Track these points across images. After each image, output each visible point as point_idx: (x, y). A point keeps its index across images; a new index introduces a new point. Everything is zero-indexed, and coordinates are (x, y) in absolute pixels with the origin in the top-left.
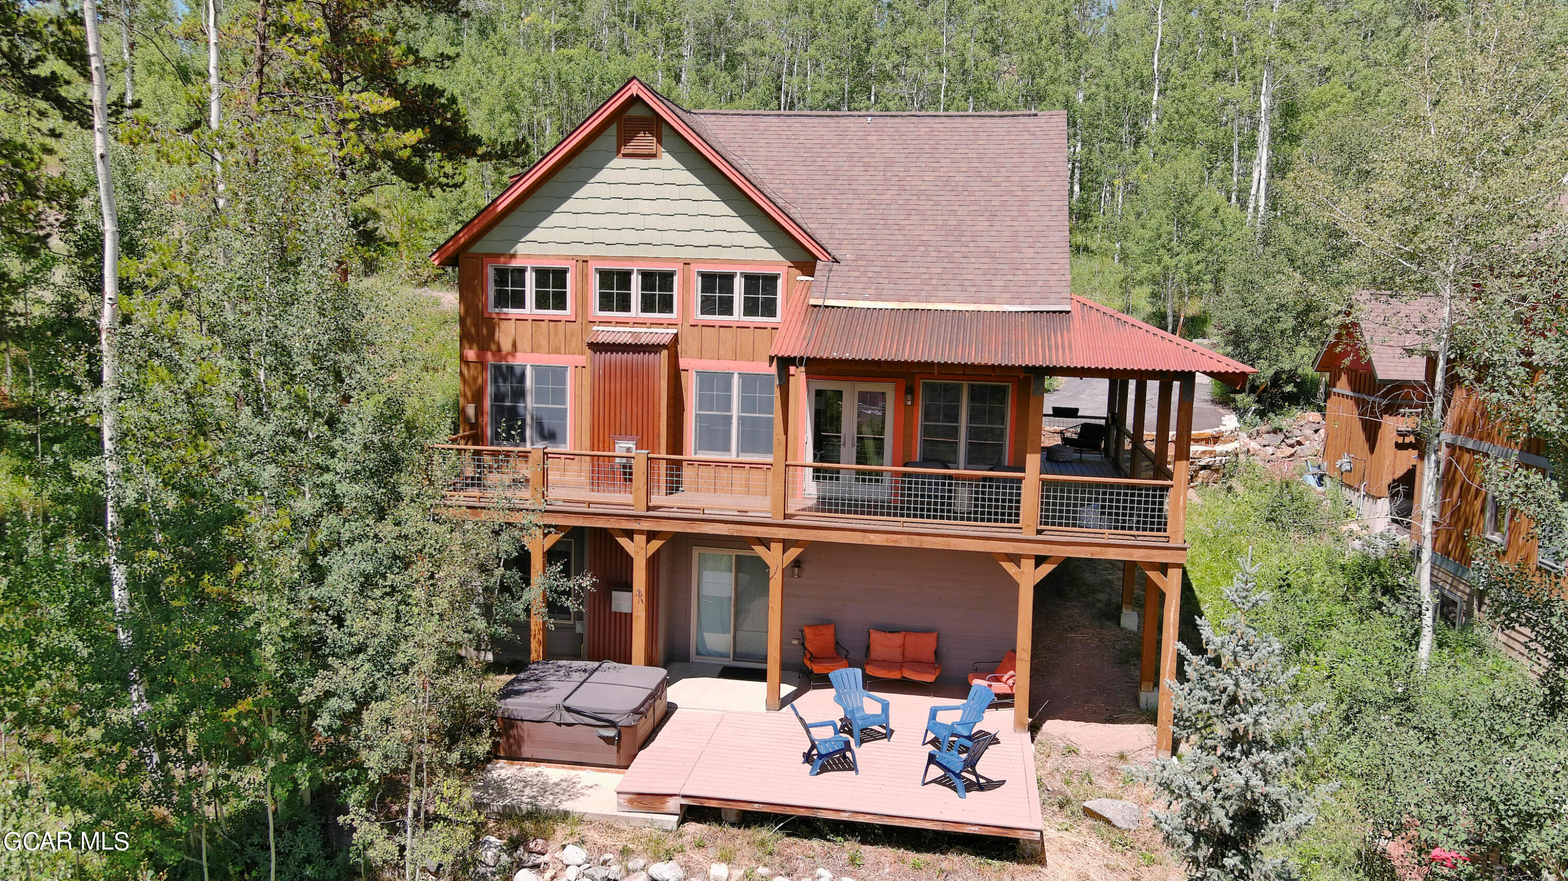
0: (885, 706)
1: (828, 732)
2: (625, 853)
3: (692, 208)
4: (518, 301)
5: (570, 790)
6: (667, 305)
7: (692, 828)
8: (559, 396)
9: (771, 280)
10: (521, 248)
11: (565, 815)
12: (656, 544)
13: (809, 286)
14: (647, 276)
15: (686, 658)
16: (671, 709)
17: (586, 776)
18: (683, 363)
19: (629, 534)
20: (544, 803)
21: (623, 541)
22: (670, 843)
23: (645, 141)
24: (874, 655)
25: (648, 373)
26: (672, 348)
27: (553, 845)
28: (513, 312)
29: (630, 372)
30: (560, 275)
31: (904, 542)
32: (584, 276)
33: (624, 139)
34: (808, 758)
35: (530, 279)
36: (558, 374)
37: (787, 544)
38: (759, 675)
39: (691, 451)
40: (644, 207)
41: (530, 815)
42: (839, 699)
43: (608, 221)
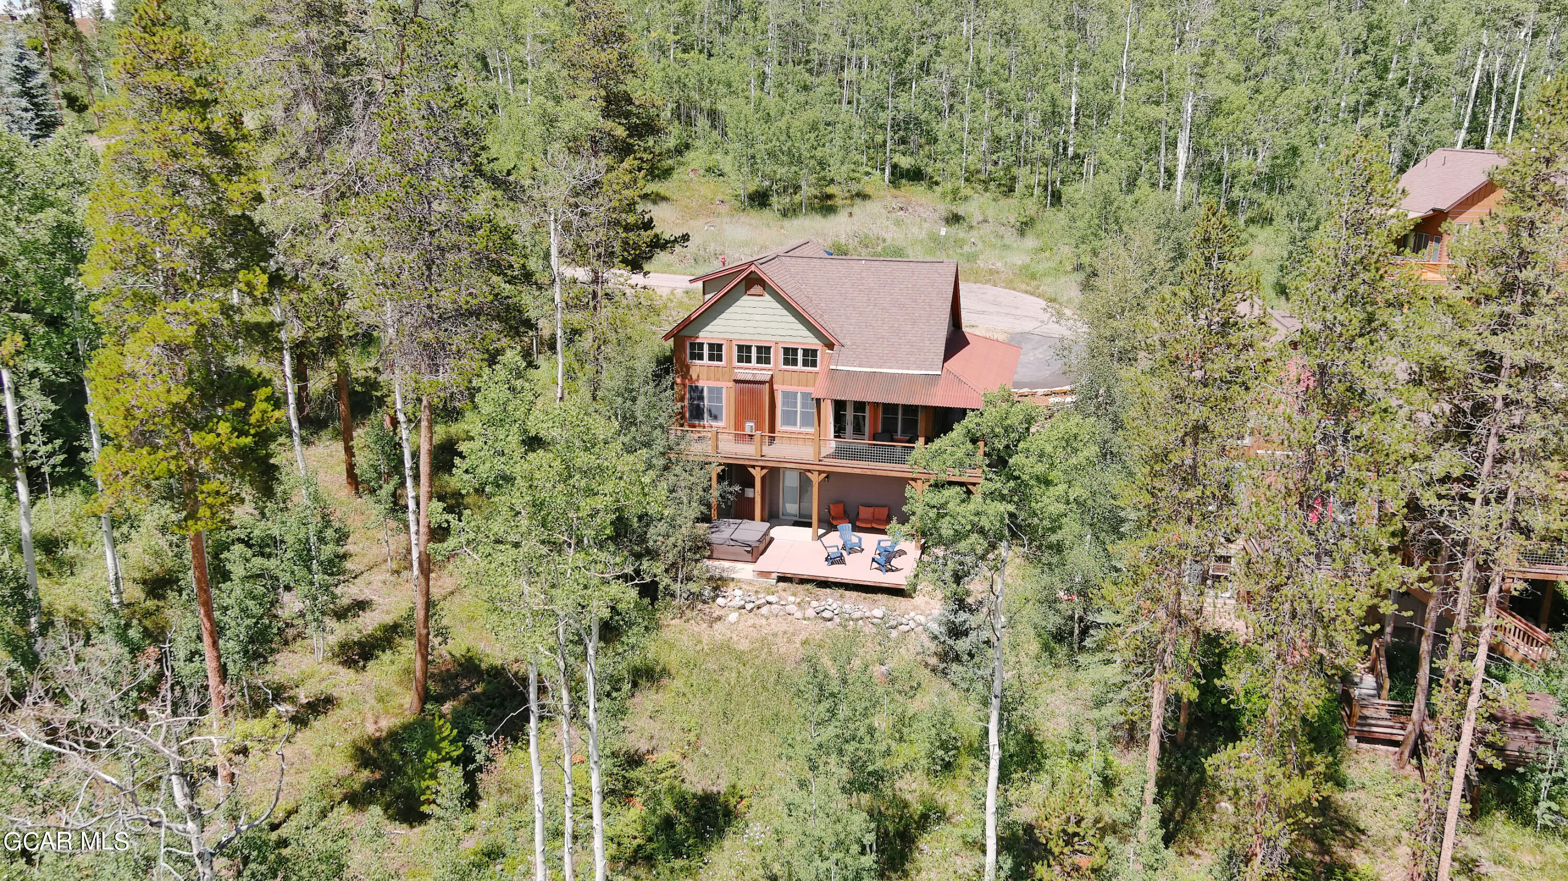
0: (860, 539)
1: (835, 550)
2: (757, 592)
3: (779, 319)
4: (701, 357)
5: (733, 570)
6: (767, 361)
7: (781, 584)
8: (719, 399)
9: (814, 352)
10: (701, 334)
11: (733, 579)
12: (765, 471)
13: (831, 356)
14: (759, 349)
15: (778, 517)
16: (772, 540)
17: (739, 565)
18: (775, 387)
19: (753, 467)
20: (725, 575)
21: (751, 470)
22: (773, 589)
23: (757, 289)
24: (861, 517)
25: (760, 393)
26: (771, 382)
27: (730, 590)
28: (697, 362)
29: (752, 392)
30: (720, 347)
31: (869, 472)
32: (731, 348)
33: (748, 288)
34: (827, 559)
35: (706, 347)
36: (719, 390)
37: (820, 472)
38: (809, 525)
39: (779, 426)
40: (757, 317)
41: (719, 579)
42: (841, 536)
43: (742, 323)
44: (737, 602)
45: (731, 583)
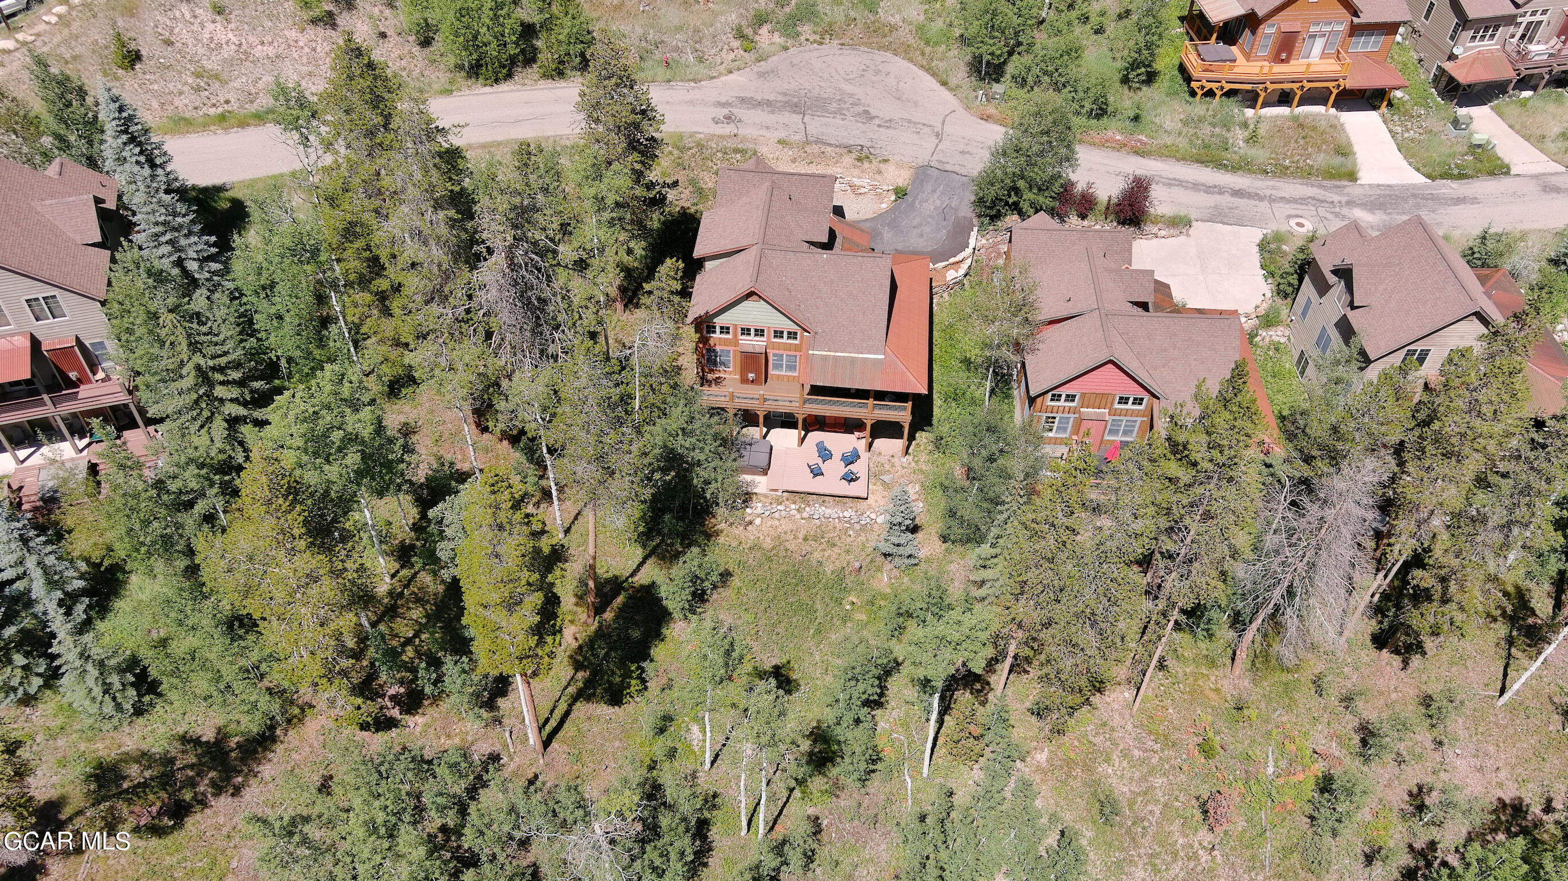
2: (770, 503)
3: (771, 315)
4: (714, 332)
5: (754, 482)
6: (762, 337)
8: (728, 357)
9: (796, 333)
10: (714, 321)
11: (755, 492)
14: (756, 330)
17: (756, 479)
18: (768, 350)
20: (749, 488)
21: (757, 412)
22: (780, 499)
25: (758, 359)
27: (754, 502)
28: (712, 335)
30: (728, 328)
32: (736, 329)
35: (718, 328)
36: (728, 351)
39: (772, 371)
40: (755, 314)
43: (744, 316)
44: (759, 510)
45: (754, 496)
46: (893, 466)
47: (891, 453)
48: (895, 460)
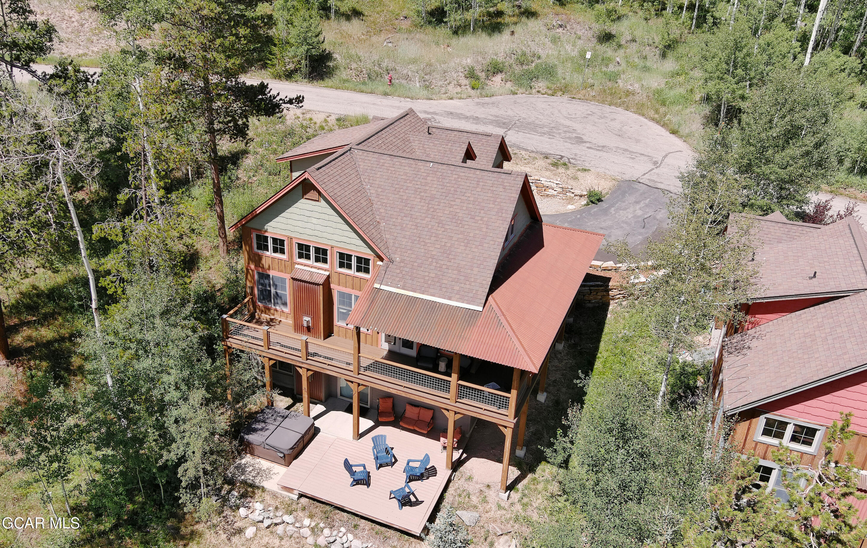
2: (276, 508)
3: (334, 225)
4: (266, 249)
5: (266, 474)
6: (325, 261)
7: (303, 500)
9: (367, 261)
10: (265, 229)
11: (261, 487)
12: (311, 374)
13: (382, 267)
14: (317, 249)
16: (318, 430)
17: (276, 467)
18: (332, 288)
20: (257, 481)
21: (298, 369)
22: (293, 506)
23: (312, 195)
24: (406, 415)
25: (315, 293)
26: (328, 283)
27: (254, 500)
28: (263, 252)
29: (308, 289)
30: (282, 242)
31: (403, 394)
32: (291, 244)
33: (304, 193)
35: (270, 241)
36: (283, 280)
37: (359, 384)
39: (336, 321)
40: (314, 221)
41: (250, 485)
43: (299, 224)
44: (256, 516)
45: (258, 493)
46: (485, 501)
47: (487, 481)
48: (491, 495)
